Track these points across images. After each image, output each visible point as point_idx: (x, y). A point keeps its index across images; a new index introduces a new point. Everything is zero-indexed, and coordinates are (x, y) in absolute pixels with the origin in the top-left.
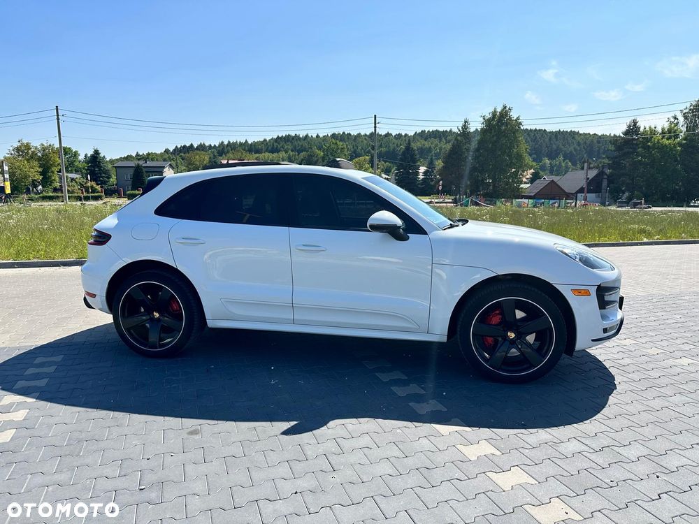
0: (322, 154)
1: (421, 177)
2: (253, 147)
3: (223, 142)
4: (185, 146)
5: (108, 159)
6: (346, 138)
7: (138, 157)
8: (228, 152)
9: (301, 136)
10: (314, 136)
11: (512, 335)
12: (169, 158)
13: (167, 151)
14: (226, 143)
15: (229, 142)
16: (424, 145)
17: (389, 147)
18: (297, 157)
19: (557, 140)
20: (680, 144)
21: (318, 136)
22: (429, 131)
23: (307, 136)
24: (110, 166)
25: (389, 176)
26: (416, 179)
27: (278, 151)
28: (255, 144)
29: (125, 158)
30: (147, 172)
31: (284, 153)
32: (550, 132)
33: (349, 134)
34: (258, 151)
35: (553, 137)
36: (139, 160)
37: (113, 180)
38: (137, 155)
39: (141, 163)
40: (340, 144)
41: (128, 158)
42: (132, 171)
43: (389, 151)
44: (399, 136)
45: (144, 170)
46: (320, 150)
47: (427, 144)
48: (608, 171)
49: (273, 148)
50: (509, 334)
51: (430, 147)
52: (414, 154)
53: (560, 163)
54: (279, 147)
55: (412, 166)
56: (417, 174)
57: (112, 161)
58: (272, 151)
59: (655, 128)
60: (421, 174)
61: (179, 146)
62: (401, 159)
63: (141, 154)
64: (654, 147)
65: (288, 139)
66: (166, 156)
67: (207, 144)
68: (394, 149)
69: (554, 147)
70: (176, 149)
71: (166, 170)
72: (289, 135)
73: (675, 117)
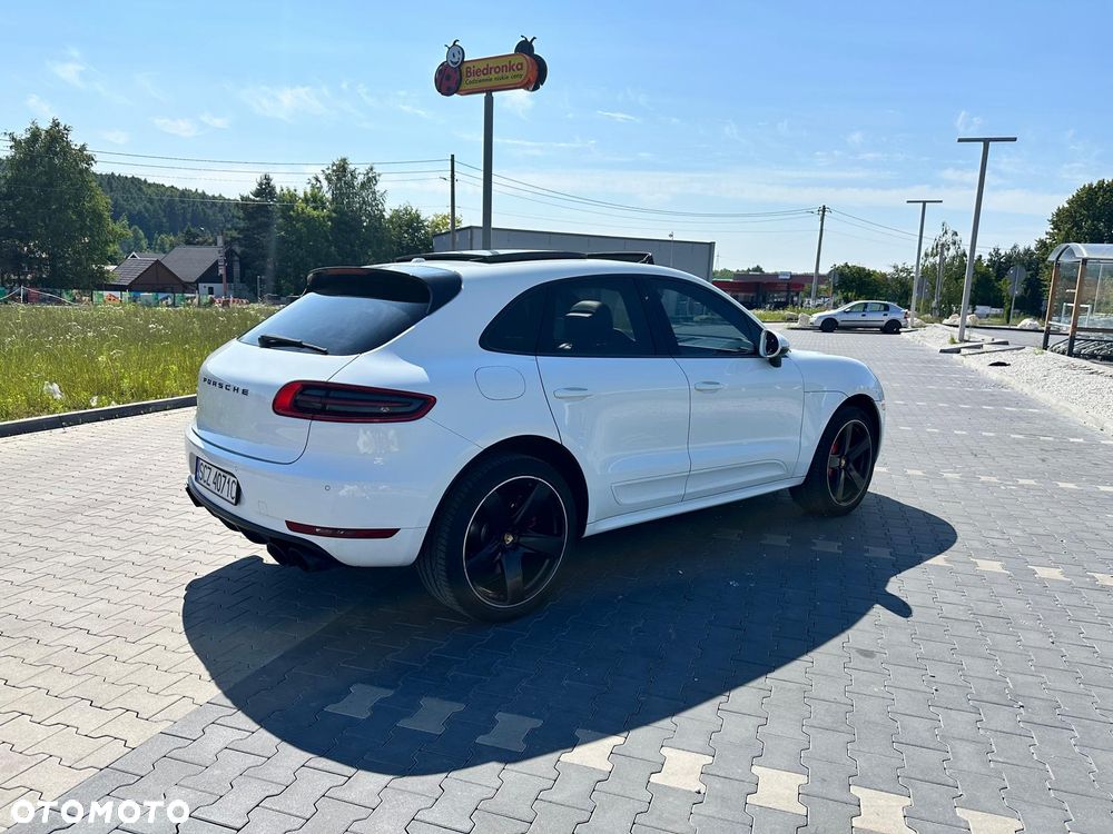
11: (843, 463)
20: (330, 218)
59: (296, 191)
64: (298, 219)
73: (317, 179)
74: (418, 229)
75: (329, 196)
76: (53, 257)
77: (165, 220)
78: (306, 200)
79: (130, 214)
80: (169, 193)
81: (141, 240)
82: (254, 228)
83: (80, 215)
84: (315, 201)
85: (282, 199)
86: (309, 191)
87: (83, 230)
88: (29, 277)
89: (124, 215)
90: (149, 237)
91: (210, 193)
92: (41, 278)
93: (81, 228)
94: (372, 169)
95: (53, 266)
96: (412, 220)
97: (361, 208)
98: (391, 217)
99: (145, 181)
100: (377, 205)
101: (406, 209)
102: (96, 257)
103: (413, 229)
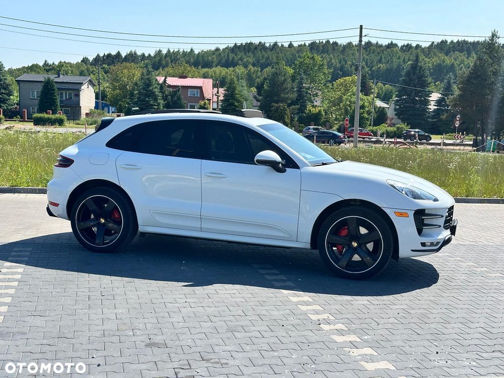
0: (292, 71)
1: (432, 107)
2: (200, 58)
3: (160, 51)
4: (109, 55)
5: (6, 69)
6: (330, 48)
7: (48, 68)
8: (167, 66)
9: (267, 45)
10: (286, 45)
11: (355, 244)
12: (88, 70)
13: (85, 60)
14: (164, 52)
15: (169, 51)
16: (444, 61)
17: (392, 62)
18: (259, 74)
21: (291, 45)
22: (452, 42)
23: (276, 44)
24: (9, 79)
25: (388, 104)
26: (425, 110)
27: (234, 64)
28: (203, 55)
29: (28, 68)
30: (59, 89)
31: (241, 67)
33: (335, 44)
34: (208, 65)
36: (48, 71)
37: (15, 98)
38: (46, 64)
39: (52, 77)
40: (318, 58)
41: (33, 68)
42: (40, 87)
43: (391, 69)
44: (408, 47)
45: (56, 86)
46: (290, 66)
47: (448, 61)
49: (227, 61)
50: (353, 243)
51: (453, 65)
52: (423, 76)
54: (236, 59)
55: (419, 92)
56: (427, 102)
57: (11, 72)
58: (227, 64)
60: (433, 103)
61: (102, 55)
62: (404, 82)
63: (50, 62)
65: (249, 48)
66: (84, 67)
67: (139, 53)
68: (399, 66)
70: (97, 59)
71: (84, 87)
72: (251, 43)
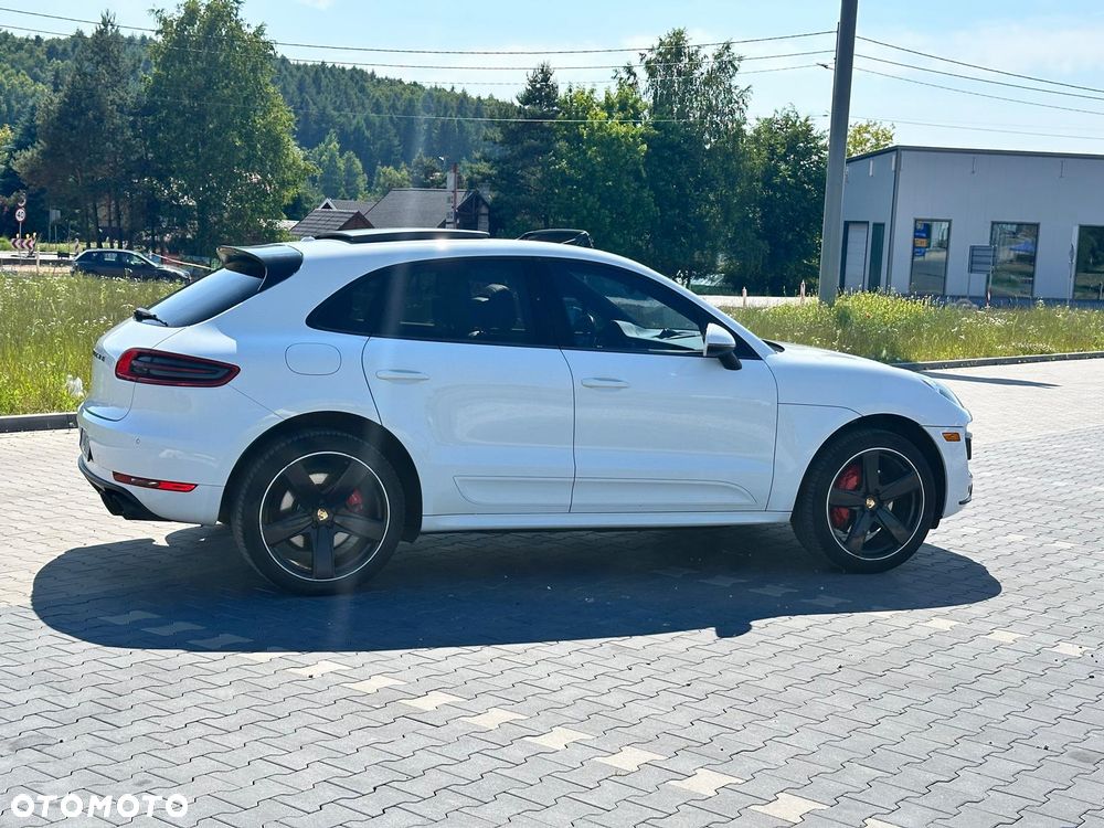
11: (871, 504)
19: (318, 93)
20: (646, 138)
32: (298, 67)
35: (308, 80)
48: (489, 196)
50: (867, 502)
53: (332, 157)
59: (592, 92)
64: (591, 142)
69: (313, 110)
73: (629, 70)
74: (807, 153)
75: (648, 100)
76: (204, 206)
77: (396, 142)
78: (608, 106)
79: (342, 130)
80: (407, 95)
81: (357, 175)
82: (515, 158)
83: (248, 137)
84: (623, 107)
85: (566, 106)
86: (614, 91)
87: (250, 163)
88: (167, 238)
89: (333, 134)
90: (370, 170)
91: (473, 94)
92: (184, 239)
93: (249, 159)
94: (728, 48)
95: (203, 221)
96: (795, 138)
97: (703, 117)
98: (757, 131)
99: (373, 74)
100: (732, 112)
101: (787, 118)
102: (265, 207)
103: (797, 153)
